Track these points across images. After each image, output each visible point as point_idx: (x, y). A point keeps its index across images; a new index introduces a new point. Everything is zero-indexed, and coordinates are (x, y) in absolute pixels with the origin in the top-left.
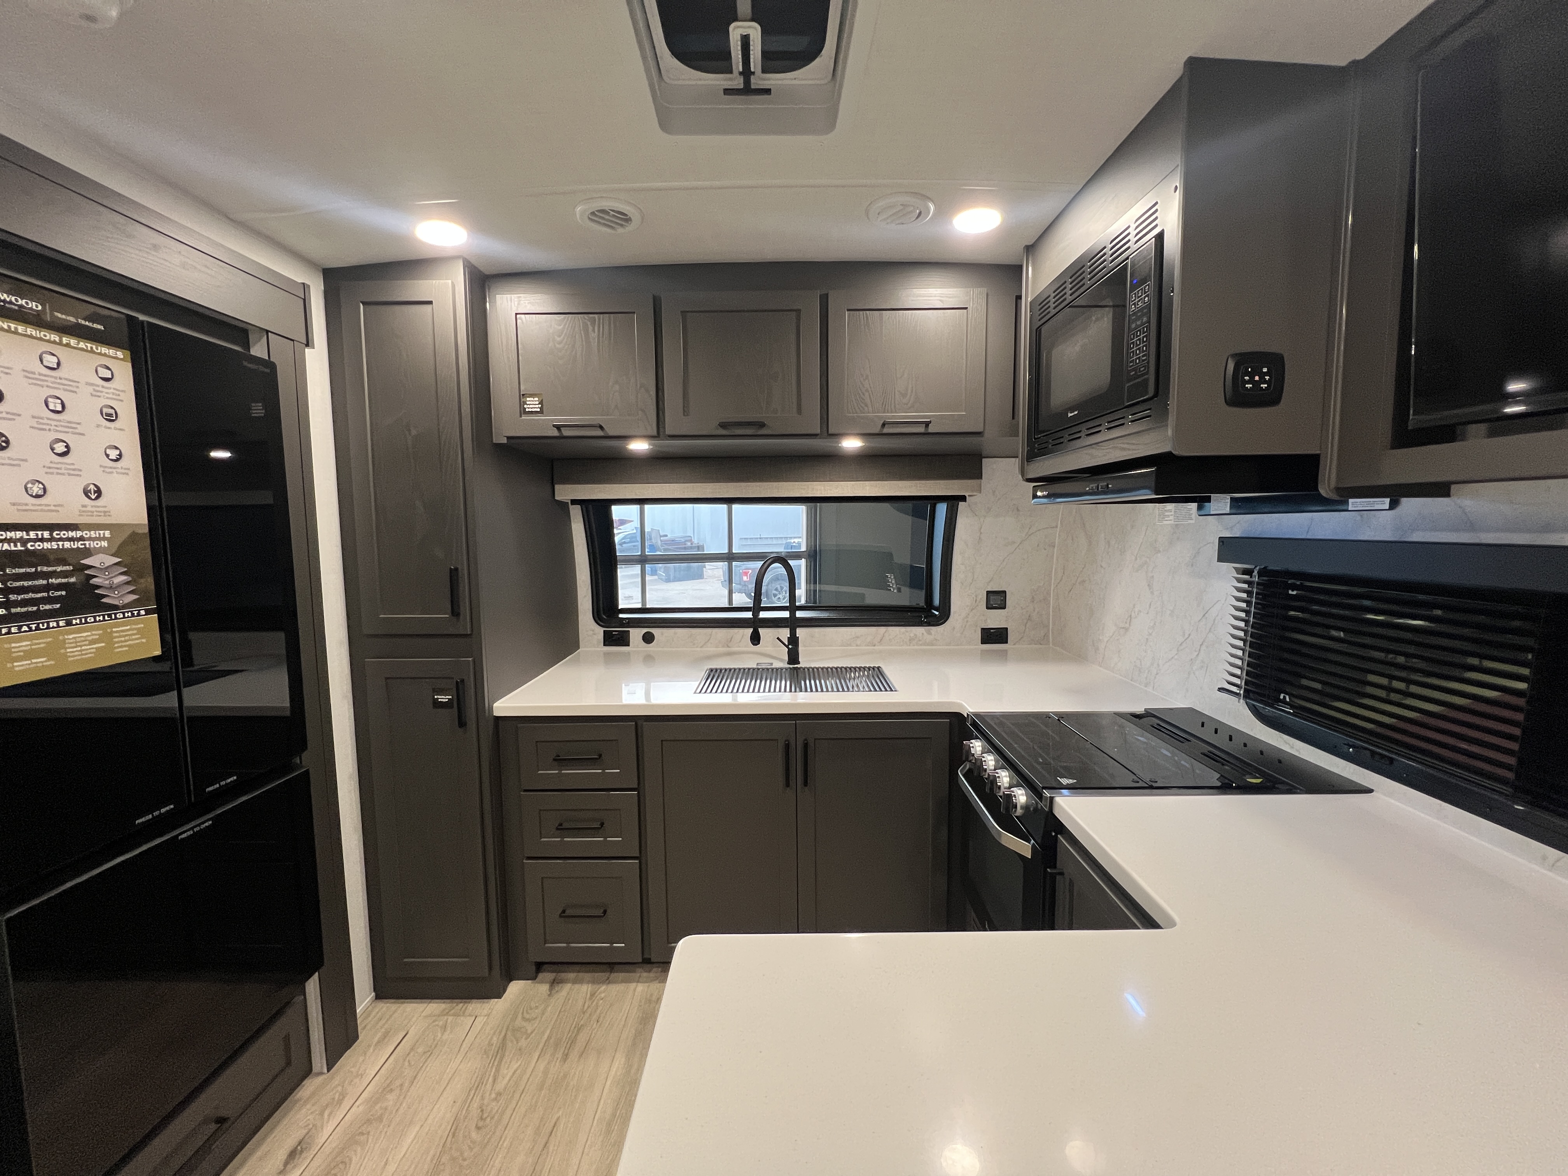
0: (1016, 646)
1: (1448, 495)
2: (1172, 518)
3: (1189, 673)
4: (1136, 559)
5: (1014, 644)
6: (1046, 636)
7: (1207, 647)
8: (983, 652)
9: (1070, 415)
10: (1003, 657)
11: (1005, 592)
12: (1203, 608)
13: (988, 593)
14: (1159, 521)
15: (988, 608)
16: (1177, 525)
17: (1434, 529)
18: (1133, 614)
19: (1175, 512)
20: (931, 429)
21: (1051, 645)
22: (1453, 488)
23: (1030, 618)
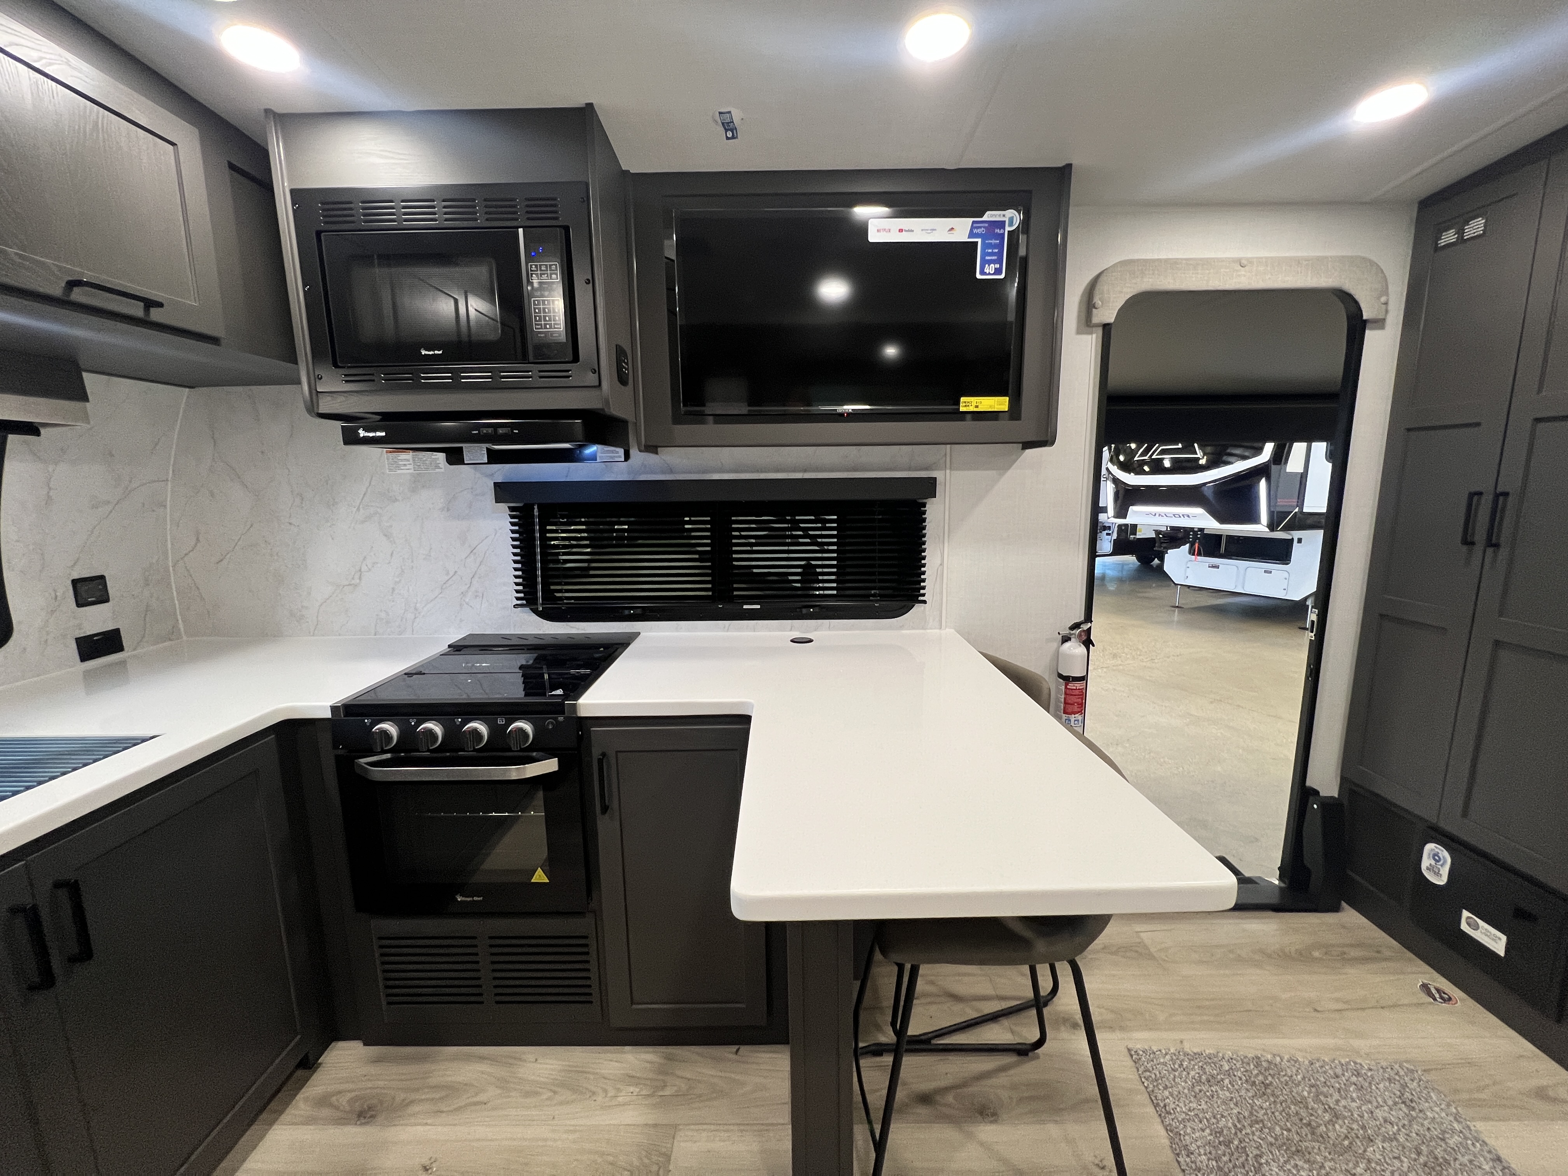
0: (139, 651)
1: (657, 453)
2: (411, 467)
3: (461, 605)
4: (358, 509)
5: (135, 649)
6: (175, 627)
7: (479, 578)
8: (87, 674)
9: (424, 352)
10: (121, 672)
11: (102, 578)
12: (470, 546)
13: (75, 582)
14: (390, 470)
15: (79, 605)
16: (418, 474)
17: (652, 473)
18: (364, 568)
19: (414, 460)
20: (156, 315)
21: (185, 638)
22: (659, 449)
23: (148, 608)
